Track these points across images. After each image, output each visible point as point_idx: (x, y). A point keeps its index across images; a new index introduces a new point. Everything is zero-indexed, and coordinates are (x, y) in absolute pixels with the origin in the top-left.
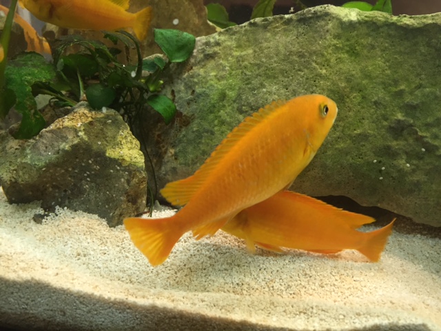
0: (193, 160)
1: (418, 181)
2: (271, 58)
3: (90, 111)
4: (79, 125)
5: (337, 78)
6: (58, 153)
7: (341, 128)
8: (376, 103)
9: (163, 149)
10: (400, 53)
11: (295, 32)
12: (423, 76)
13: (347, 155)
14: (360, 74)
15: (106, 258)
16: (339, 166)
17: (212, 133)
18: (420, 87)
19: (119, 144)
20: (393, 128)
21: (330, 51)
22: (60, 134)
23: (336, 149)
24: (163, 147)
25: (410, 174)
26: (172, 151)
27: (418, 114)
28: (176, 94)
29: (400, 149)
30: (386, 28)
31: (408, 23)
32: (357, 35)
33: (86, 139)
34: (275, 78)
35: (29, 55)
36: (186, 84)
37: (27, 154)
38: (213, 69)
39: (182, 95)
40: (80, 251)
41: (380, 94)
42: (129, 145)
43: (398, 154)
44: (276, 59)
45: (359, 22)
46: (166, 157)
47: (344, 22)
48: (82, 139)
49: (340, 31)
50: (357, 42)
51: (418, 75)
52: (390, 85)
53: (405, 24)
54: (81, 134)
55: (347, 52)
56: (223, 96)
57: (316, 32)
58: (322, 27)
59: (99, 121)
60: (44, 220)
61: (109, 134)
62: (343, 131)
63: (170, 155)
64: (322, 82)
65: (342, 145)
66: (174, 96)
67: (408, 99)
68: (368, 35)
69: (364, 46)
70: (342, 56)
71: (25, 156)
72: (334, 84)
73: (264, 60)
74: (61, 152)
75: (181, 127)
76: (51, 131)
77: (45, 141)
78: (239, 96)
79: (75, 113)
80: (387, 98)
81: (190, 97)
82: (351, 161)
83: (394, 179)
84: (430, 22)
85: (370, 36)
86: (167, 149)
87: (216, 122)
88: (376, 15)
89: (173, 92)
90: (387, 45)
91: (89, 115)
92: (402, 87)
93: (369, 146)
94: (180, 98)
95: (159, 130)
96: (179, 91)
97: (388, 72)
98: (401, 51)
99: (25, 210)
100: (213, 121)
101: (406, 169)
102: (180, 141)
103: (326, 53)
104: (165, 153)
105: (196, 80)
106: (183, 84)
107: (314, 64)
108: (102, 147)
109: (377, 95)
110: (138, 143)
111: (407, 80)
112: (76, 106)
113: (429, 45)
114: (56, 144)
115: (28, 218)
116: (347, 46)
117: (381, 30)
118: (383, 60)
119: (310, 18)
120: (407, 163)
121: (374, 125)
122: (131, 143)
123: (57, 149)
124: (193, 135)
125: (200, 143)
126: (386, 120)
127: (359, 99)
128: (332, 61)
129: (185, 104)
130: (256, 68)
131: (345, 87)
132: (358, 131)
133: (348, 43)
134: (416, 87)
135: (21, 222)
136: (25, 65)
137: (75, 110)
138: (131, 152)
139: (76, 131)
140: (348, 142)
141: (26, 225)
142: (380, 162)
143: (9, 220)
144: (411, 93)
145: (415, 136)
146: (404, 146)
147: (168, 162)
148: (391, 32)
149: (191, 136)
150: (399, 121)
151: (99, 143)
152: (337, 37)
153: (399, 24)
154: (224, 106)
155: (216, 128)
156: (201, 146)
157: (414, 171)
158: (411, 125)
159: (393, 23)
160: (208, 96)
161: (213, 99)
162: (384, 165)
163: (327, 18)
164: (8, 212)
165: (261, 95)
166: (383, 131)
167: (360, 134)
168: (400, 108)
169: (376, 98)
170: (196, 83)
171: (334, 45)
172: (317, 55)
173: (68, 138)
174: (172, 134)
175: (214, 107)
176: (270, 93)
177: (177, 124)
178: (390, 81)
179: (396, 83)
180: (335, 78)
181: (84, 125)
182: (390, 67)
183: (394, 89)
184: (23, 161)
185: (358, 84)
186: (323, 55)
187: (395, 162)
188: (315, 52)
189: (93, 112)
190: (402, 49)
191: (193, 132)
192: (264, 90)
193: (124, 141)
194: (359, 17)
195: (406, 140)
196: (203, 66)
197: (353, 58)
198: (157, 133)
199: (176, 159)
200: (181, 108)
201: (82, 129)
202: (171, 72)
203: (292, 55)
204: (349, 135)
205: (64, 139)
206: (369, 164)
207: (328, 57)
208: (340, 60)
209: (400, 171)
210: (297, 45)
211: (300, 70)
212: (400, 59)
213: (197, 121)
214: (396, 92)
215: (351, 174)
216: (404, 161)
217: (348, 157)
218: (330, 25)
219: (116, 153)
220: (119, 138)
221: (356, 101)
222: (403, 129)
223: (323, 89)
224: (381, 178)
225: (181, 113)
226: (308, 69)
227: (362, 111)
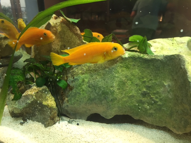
1: (152, 113)
4: (33, 94)
6: (27, 104)
7: (124, 94)
8: (136, 85)
9: (64, 98)
10: (144, 68)
12: (152, 76)
13: (127, 102)
14: (130, 75)
17: (80, 94)
18: (151, 80)
19: (47, 100)
20: (142, 94)
21: (119, 68)
22: (27, 97)
23: (123, 101)
24: (64, 97)
25: (149, 110)
26: (67, 99)
27: (151, 89)
29: (145, 101)
30: (139, 59)
31: (146, 57)
32: (128, 62)
33: (36, 99)
36: (71, 74)
38: (80, 70)
41: (138, 82)
42: (51, 100)
43: (145, 103)
45: (129, 57)
46: (65, 101)
47: (123, 58)
48: (34, 99)
50: (129, 64)
51: (150, 76)
52: (141, 78)
53: (145, 58)
54: (34, 97)
55: (125, 67)
56: (83, 81)
59: (40, 91)
60: (23, 125)
61: (44, 96)
62: (125, 95)
63: (66, 100)
65: (125, 99)
67: (147, 84)
68: (133, 61)
70: (123, 69)
71: (16, 105)
72: (120, 79)
73: (97, 68)
75: (69, 90)
76: (24, 96)
78: (89, 81)
79: (32, 88)
80: (140, 83)
81: (73, 79)
82: (129, 104)
83: (144, 111)
84: (154, 58)
85: (133, 62)
86: (65, 98)
87: (81, 90)
89: (67, 76)
90: (139, 65)
91: (37, 89)
93: (135, 100)
94: (69, 79)
95: (62, 90)
96: (69, 77)
97: (140, 74)
98: (144, 67)
101: (147, 108)
102: (69, 96)
103: (117, 69)
104: (65, 99)
105: (74, 73)
106: (70, 74)
107: (113, 72)
108: (41, 101)
110: (54, 99)
111: (147, 77)
112: (32, 85)
113: (153, 65)
114: (26, 100)
116: (125, 65)
117: (137, 59)
118: (138, 70)
120: (148, 106)
121: (136, 92)
123: (26, 102)
124: (74, 94)
125: (76, 97)
126: (140, 90)
127: (130, 83)
130: (94, 71)
131: (125, 80)
132: (131, 94)
133: (125, 64)
134: (150, 80)
138: (51, 102)
139: (32, 96)
140: (127, 98)
142: (139, 105)
144: (148, 82)
145: (150, 97)
146: (147, 100)
147: (65, 103)
148: (140, 60)
149: (73, 94)
150: (144, 91)
151: (40, 99)
153: (143, 58)
154: (84, 84)
155: (81, 92)
157: (150, 109)
158: (149, 93)
159: (141, 57)
160: (78, 80)
161: (80, 81)
162: (140, 106)
165: (96, 82)
166: (139, 94)
167: (131, 95)
168: (145, 87)
169: (136, 83)
170: (75, 75)
171: (120, 66)
173: (29, 99)
174: (67, 93)
175: (81, 84)
176: (99, 81)
177: (68, 89)
178: (141, 77)
179: (143, 78)
180: (121, 77)
181: (35, 93)
182: (141, 72)
183: (142, 80)
185: (130, 78)
187: (144, 106)
189: (38, 88)
190: (145, 66)
191: (74, 93)
192: (97, 80)
193: (49, 98)
195: (147, 98)
196: (77, 68)
197: (127, 69)
200: (70, 83)
203: (106, 68)
204: (127, 96)
205: (28, 99)
206: (135, 106)
209: (145, 109)
212: (144, 69)
213: (75, 89)
214: (143, 81)
216: (147, 105)
217: (128, 103)
219: (46, 103)
220: (47, 97)
222: (146, 94)
224: (139, 111)
226: (111, 74)
227: (132, 87)
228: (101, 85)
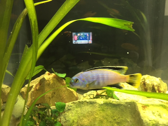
2: (84, 112)
8: (110, 122)
10: (114, 110)
11: (89, 106)
12: (119, 115)
14: (105, 115)
18: (119, 118)
21: (98, 111)
27: (120, 124)
28: (61, 119)
31: (114, 103)
32: (104, 106)
34: (86, 117)
38: (70, 113)
39: (63, 120)
41: (111, 120)
44: (86, 112)
45: (104, 104)
47: (100, 104)
49: (99, 106)
50: (104, 108)
51: (118, 115)
52: (113, 117)
55: (102, 110)
56: (73, 121)
57: (94, 106)
67: (117, 121)
68: (106, 106)
72: (100, 119)
73: (83, 112)
78: (77, 121)
80: (113, 120)
81: (65, 121)
84: (119, 103)
90: (111, 108)
92: (115, 118)
97: (112, 114)
105: (66, 116)
106: (63, 117)
111: (116, 116)
113: (119, 108)
117: (109, 105)
118: (110, 111)
119: (93, 103)
127: (106, 121)
128: (98, 113)
130: (81, 114)
131: (102, 119)
133: (102, 108)
148: (111, 105)
154: (74, 124)
159: (111, 103)
160: (70, 121)
163: (96, 103)
165: (83, 122)
170: (66, 117)
175: (71, 124)
176: (85, 121)
180: (100, 117)
185: (105, 117)
186: (96, 112)
188: (94, 112)
192: (83, 120)
194: (103, 102)
196: (68, 112)
197: (103, 112)
200: (63, 123)
203: (89, 112)
208: (100, 113)
210: (90, 109)
211: (91, 116)
218: (97, 105)
223: (97, 121)
225: (63, 125)
226: (93, 116)
227: (107, 124)
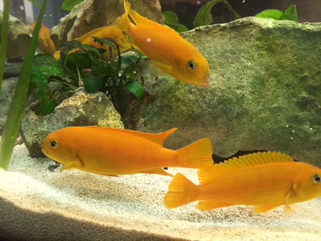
0: (157, 126)
1: (318, 140)
3: (86, 93)
4: (79, 104)
5: (259, 68)
7: (262, 103)
8: (287, 85)
10: (304, 50)
11: (229, 36)
13: (267, 122)
14: (275, 65)
15: (99, 196)
16: (261, 130)
17: (171, 108)
19: (107, 117)
20: (300, 102)
21: (254, 49)
22: (66, 110)
23: (259, 118)
25: (313, 135)
28: (144, 80)
29: (305, 118)
30: (294, 32)
33: (85, 114)
34: (214, 68)
35: (44, 56)
37: (44, 125)
39: (149, 80)
40: (81, 191)
42: (114, 117)
43: (304, 121)
44: (215, 55)
47: (264, 29)
48: (81, 114)
49: (261, 35)
50: (273, 42)
53: (308, 29)
57: (244, 36)
58: (248, 32)
59: (92, 100)
61: (100, 110)
62: (264, 105)
63: (141, 122)
64: (248, 72)
65: (263, 115)
66: (144, 81)
68: (281, 37)
69: (278, 45)
70: (263, 52)
71: (44, 126)
74: (67, 123)
75: (148, 103)
76: (60, 109)
77: (56, 116)
79: (76, 95)
82: (270, 126)
85: (282, 38)
86: (139, 119)
87: (173, 100)
88: (286, 23)
90: (294, 44)
91: (86, 97)
92: (306, 74)
93: (283, 116)
94: (147, 83)
96: (147, 78)
97: (296, 63)
98: (305, 49)
99: (42, 163)
100: (171, 99)
101: (310, 132)
104: (138, 121)
107: (242, 59)
109: (288, 79)
110: (119, 115)
112: (76, 90)
115: (45, 168)
116: (266, 45)
117: (290, 33)
118: (292, 55)
119: (239, 26)
121: (286, 100)
122: (115, 115)
124: (157, 109)
125: (162, 114)
126: (295, 97)
127: (275, 82)
128: (255, 56)
129: (151, 87)
131: (265, 75)
132: (275, 105)
133: (266, 43)
134: (316, 74)
135: (40, 171)
136: (42, 63)
137: (76, 94)
139: (77, 108)
140: (268, 113)
141: (43, 173)
143: (32, 170)
144: (313, 78)
146: (308, 115)
148: (297, 35)
150: (304, 98)
152: (259, 39)
153: (303, 29)
155: (173, 104)
156: (163, 116)
157: (315, 133)
158: (313, 101)
159: (299, 29)
162: (293, 129)
163: (252, 26)
164: (31, 164)
166: (293, 105)
167: (276, 107)
168: (305, 88)
169: (287, 82)
171: (257, 45)
172: (244, 53)
173: (72, 113)
175: (172, 89)
177: (145, 101)
179: (302, 71)
181: (83, 104)
182: (297, 60)
183: (300, 75)
184: (42, 130)
185: (275, 72)
186: (249, 53)
187: (302, 127)
188: (243, 51)
189: (89, 95)
190: (306, 47)
191: (157, 107)
194: (274, 25)
195: (309, 111)
197: (270, 54)
198: (132, 107)
199: (145, 125)
201: (81, 106)
202: (141, 64)
203: (227, 53)
204: (269, 108)
205: (69, 114)
206: (283, 128)
207: (253, 53)
208: (261, 56)
210: (230, 45)
211: (232, 63)
213: (159, 99)
214: (301, 77)
215: (270, 135)
216: (308, 126)
217: (268, 124)
218: (254, 31)
220: (106, 113)
221: (272, 84)
222: (307, 104)
223: (249, 77)
225: (149, 93)
226: (238, 62)
227: (278, 91)
228: (216, 86)
